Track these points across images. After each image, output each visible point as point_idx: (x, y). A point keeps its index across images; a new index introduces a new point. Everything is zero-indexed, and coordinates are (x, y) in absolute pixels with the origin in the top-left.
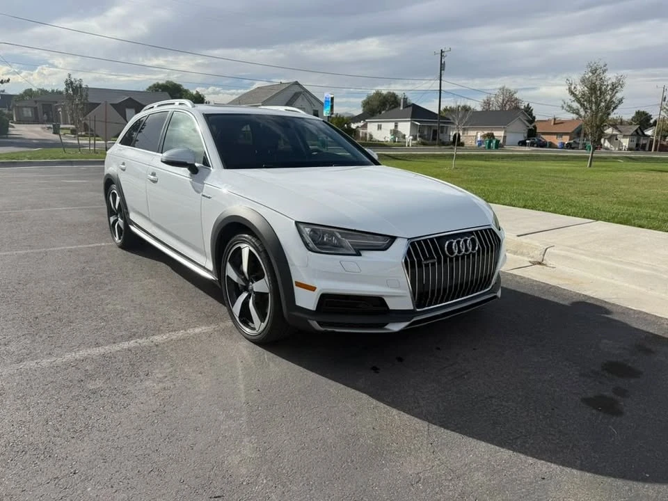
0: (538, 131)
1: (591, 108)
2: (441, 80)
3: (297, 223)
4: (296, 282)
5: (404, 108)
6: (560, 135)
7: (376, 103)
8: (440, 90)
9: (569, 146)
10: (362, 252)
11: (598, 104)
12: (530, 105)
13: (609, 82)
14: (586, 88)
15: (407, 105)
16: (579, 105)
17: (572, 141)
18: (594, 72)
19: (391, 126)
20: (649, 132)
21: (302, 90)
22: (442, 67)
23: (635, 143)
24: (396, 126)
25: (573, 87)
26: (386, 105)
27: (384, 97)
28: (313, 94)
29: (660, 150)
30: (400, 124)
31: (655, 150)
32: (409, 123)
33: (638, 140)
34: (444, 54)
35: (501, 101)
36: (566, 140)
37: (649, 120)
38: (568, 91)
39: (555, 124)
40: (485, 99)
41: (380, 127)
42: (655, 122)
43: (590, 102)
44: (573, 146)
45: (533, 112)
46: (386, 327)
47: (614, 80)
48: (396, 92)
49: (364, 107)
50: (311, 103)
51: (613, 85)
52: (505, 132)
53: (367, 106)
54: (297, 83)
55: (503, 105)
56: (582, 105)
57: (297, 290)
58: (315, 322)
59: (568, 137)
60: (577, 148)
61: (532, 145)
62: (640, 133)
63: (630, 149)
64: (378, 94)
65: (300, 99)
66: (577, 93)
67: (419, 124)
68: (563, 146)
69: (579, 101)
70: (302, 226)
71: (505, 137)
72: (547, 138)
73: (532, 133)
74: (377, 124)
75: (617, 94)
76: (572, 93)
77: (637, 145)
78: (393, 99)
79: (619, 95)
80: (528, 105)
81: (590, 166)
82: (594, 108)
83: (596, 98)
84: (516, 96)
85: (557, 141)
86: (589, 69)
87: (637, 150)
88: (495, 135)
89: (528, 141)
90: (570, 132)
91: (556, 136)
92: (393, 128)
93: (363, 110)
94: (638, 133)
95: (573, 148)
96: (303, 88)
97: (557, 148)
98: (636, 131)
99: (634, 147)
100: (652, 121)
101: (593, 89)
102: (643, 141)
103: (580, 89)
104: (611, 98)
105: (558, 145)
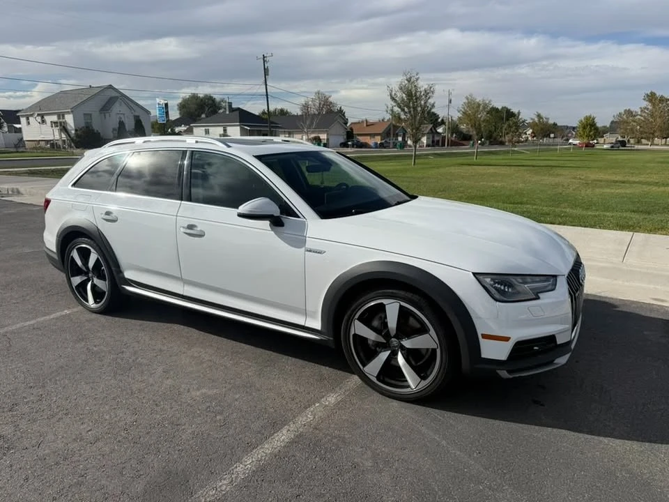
0: (354, 133)
1: (410, 112)
2: (266, 85)
3: (474, 274)
4: (482, 335)
5: (230, 111)
6: (373, 135)
7: (193, 107)
8: (267, 95)
9: (382, 146)
10: (540, 295)
11: (415, 108)
12: (342, 108)
13: (422, 89)
14: (404, 95)
15: (232, 110)
16: (399, 110)
17: (383, 141)
18: (409, 80)
19: (220, 130)
20: (440, 130)
21: (117, 95)
22: (266, 71)
23: (431, 140)
24: (225, 130)
25: (393, 93)
26: (204, 107)
27: (202, 100)
28: (133, 99)
29: (451, 146)
30: (229, 129)
31: (448, 145)
32: (239, 128)
33: (433, 137)
34: (267, 59)
35: (318, 104)
36: (378, 140)
37: (437, 120)
38: (389, 97)
39: (367, 126)
40: (304, 103)
41: (207, 132)
42: (442, 120)
43: (409, 107)
44: (385, 145)
45: (346, 114)
46: (555, 362)
47: (426, 87)
48: (214, 96)
49: (180, 110)
50: (131, 108)
51: (425, 92)
52: (328, 134)
53: (185, 110)
54: (110, 87)
55: (320, 109)
56: (403, 110)
57: (483, 342)
58: (505, 371)
59: (379, 137)
60: (388, 147)
61: (353, 146)
62: (434, 131)
63: (428, 146)
64: (194, 97)
65: (117, 104)
66: (398, 99)
67: (249, 128)
68: (377, 146)
69: (400, 107)
70: (481, 277)
71: (328, 140)
72: (362, 139)
73: (350, 135)
74: (204, 128)
75: (429, 101)
76: (393, 99)
77: (433, 141)
78: (210, 102)
79: (431, 101)
80: (341, 108)
81: (414, 164)
82: (412, 112)
83: (413, 103)
84: (331, 99)
85: (371, 141)
86: (405, 78)
87: (433, 146)
88: (321, 138)
89: (350, 143)
90: (381, 132)
91: (369, 137)
92: (222, 132)
93: (180, 114)
94: (432, 132)
95: (385, 148)
96: (120, 93)
97: (372, 148)
98: (431, 129)
99: (431, 143)
100: (440, 120)
101: (409, 94)
102: (437, 138)
103: (400, 95)
104: (425, 103)
105: (372, 145)
